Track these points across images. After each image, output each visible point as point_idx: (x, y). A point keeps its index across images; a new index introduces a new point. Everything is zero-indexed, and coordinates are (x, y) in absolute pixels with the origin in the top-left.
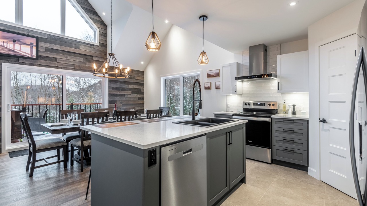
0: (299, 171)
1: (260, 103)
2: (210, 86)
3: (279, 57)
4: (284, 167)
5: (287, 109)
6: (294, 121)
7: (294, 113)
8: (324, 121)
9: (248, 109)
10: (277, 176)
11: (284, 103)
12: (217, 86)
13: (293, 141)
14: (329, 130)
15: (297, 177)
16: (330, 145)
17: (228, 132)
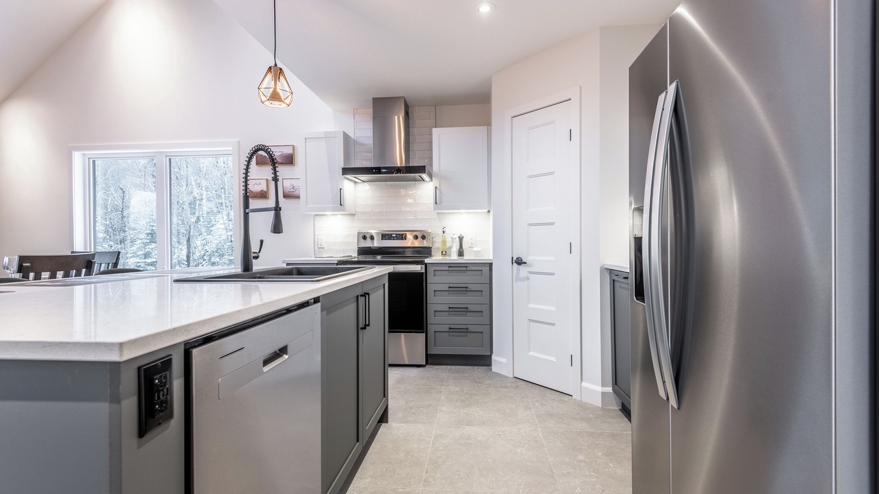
0: (476, 367)
1: (396, 234)
2: (265, 189)
3: (436, 132)
4: (448, 367)
5: (448, 245)
6: (467, 267)
7: (461, 254)
8: (519, 262)
9: (370, 248)
10: (443, 387)
11: (444, 232)
12: (287, 190)
13: (465, 310)
14: (528, 279)
15: (479, 381)
16: (531, 305)
17: (362, 296)
